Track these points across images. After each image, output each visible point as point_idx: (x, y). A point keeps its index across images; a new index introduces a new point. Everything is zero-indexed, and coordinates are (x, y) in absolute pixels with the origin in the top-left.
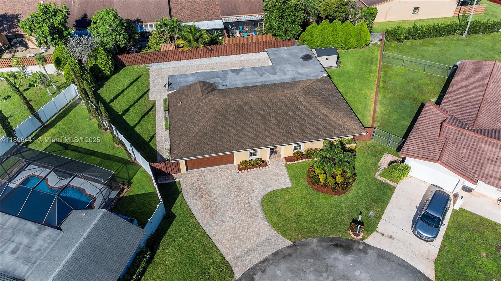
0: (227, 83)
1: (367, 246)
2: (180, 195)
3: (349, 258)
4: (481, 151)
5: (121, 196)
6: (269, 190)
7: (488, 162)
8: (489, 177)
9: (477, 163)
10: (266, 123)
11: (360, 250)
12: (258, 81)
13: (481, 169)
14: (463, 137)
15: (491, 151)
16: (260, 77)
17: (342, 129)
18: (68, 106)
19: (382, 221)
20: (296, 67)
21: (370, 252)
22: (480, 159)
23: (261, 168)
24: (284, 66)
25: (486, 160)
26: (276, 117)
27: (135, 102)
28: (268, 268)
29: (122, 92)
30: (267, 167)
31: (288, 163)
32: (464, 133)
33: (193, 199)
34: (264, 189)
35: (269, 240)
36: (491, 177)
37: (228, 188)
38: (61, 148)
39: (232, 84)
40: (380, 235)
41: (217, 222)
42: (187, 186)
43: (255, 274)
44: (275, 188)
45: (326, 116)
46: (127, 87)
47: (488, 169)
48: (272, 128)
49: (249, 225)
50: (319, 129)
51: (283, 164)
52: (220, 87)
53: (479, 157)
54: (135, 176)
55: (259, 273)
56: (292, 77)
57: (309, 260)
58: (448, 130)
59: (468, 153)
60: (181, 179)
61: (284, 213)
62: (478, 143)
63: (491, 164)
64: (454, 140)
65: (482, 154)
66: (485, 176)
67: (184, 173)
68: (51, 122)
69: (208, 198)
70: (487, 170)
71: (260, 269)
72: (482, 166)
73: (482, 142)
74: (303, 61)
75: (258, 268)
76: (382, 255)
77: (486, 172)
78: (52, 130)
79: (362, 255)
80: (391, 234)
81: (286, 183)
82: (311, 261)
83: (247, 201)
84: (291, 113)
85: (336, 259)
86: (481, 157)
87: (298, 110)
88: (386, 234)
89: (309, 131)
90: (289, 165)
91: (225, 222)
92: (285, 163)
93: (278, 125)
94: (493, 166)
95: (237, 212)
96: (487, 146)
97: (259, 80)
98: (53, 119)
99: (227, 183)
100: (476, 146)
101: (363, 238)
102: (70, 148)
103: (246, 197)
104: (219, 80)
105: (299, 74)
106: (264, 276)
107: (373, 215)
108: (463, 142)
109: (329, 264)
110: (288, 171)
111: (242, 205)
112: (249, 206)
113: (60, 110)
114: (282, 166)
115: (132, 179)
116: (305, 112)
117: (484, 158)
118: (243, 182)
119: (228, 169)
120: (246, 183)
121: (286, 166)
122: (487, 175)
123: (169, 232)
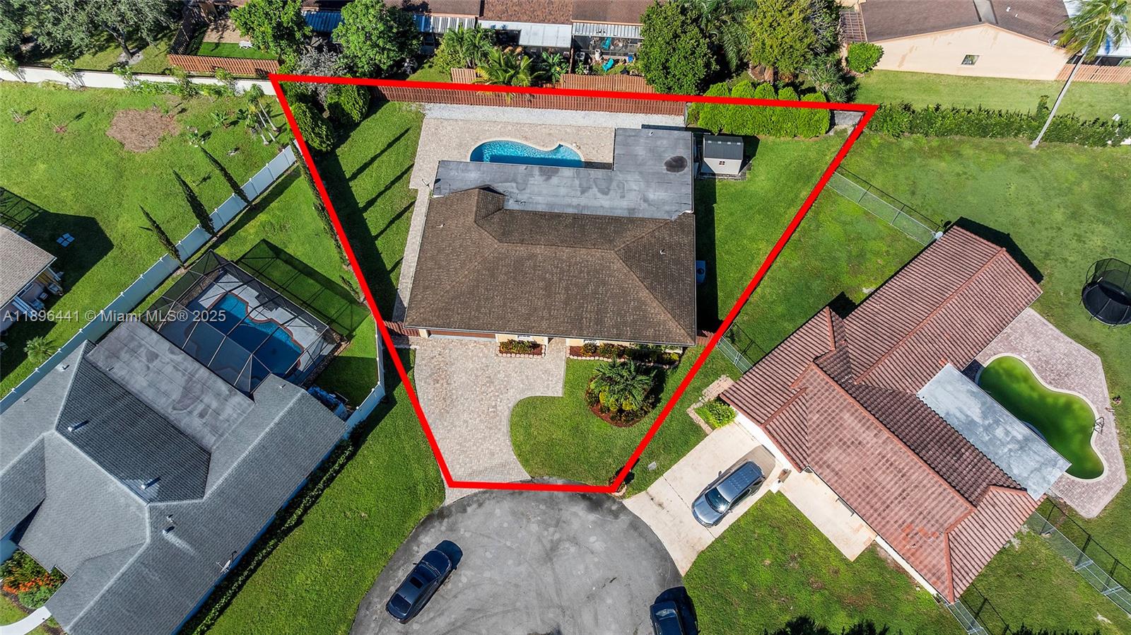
0: (523, 197)
1: (623, 508)
2: (410, 373)
3: (592, 517)
4: (837, 425)
5: (336, 354)
6: (529, 394)
7: (837, 444)
8: (825, 466)
9: (821, 440)
10: (549, 296)
11: (611, 511)
12: (574, 204)
13: (821, 452)
14: (827, 394)
15: (853, 428)
16: (579, 193)
17: (659, 331)
18: (289, 172)
19: (661, 479)
20: (648, 183)
21: (622, 517)
22: (829, 437)
23: (531, 356)
24: (629, 177)
25: (837, 440)
26: (567, 289)
27: (388, 188)
28: (487, 502)
29: (373, 160)
30: (539, 357)
31: (571, 357)
32: (832, 388)
33: (425, 382)
34: (523, 391)
35: (503, 466)
36: (828, 466)
37: (477, 376)
38: (271, 253)
39: (530, 200)
40: (648, 498)
41: (446, 424)
42: (423, 359)
43: (469, 505)
44: (538, 394)
45: (644, 303)
46: (383, 152)
47: (832, 454)
48: (555, 305)
49: (485, 437)
50: (625, 324)
51: (564, 358)
52: (511, 205)
53: (829, 433)
54: (360, 327)
55: (475, 506)
56: (632, 205)
57: (541, 506)
58: (812, 376)
59: (818, 422)
60: (418, 347)
61: (535, 433)
62: (841, 411)
63: (840, 448)
64: (811, 395)
65: (837, 429)
66: (821, 463)
67: (424, 338)
68: (263, 199)
69: (445, 385)
70: (829, 455)
71: (478, 500)
72: (825, 448)
73: (848, 411)
74: (665, 171)
75: (475, 499)
76: (637, 525)
77: (825, 458)
78: (262, 217)
79: (610, 518)
80: (663, 500)
81: (557, 390)
82: (543, 507)
83: (493, 404)
84: (591, 287)
85: (575, 514)
86: (833, 433)
87: (604, 283)
88: (656, 499)
89: (608, 322)
90: (572, 360)
91: (455, 427)
92: (568, 355)
93: (566, 303)
94: (840, 451)
95: (475, 416)
96: (852, 418)
97: (575, 201)
98: (265, 194)
99: (477, 369)
100: (837, 414)
101: (623, 497)
102: (282, 256)
103: (495, 396)
104: (513, 188)
105: (646, 200)
106: (479, 511)
107: (654, 467)
108: (822, 401)
109: (563, 519)
110: (567, 369)
111: (485, 408)
112: (494, 412)
113: (277, 179)
114: (561, 360)
115: (354, 330)
116: (613, 289)
117: (837, 436)
118: (499, 372)
119: (485, 345)
120: (501, 376)
121: (568, 361)
122: (824, 463)
123: (382, 423)
